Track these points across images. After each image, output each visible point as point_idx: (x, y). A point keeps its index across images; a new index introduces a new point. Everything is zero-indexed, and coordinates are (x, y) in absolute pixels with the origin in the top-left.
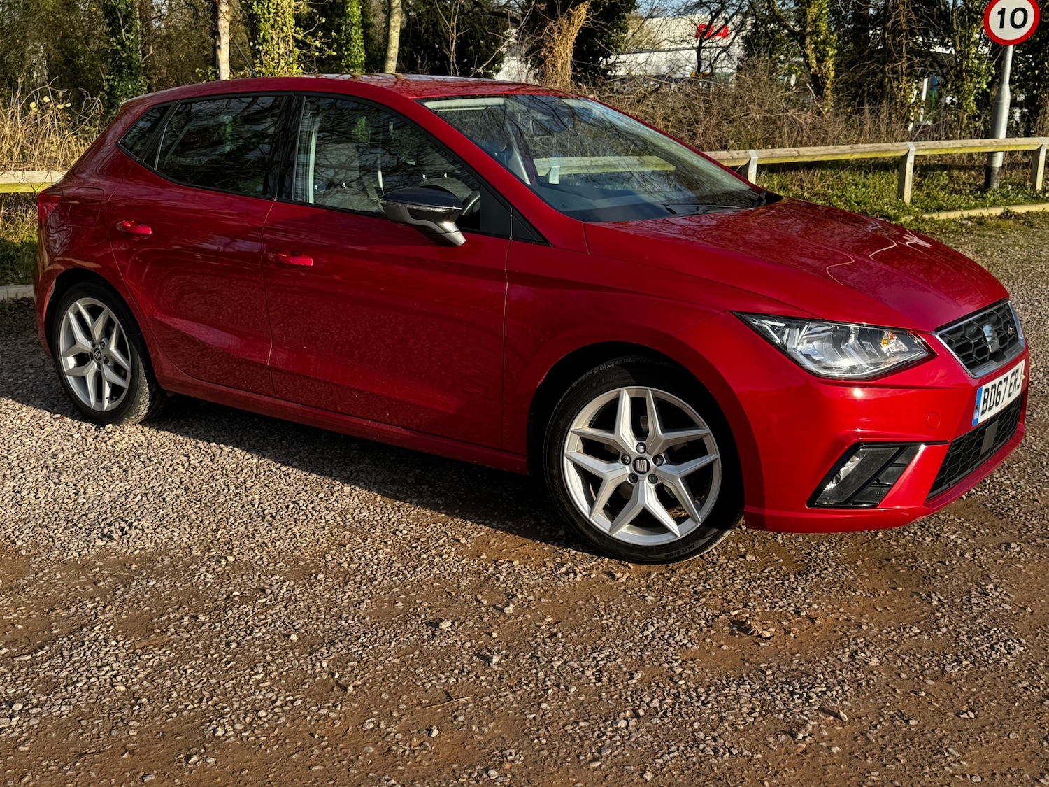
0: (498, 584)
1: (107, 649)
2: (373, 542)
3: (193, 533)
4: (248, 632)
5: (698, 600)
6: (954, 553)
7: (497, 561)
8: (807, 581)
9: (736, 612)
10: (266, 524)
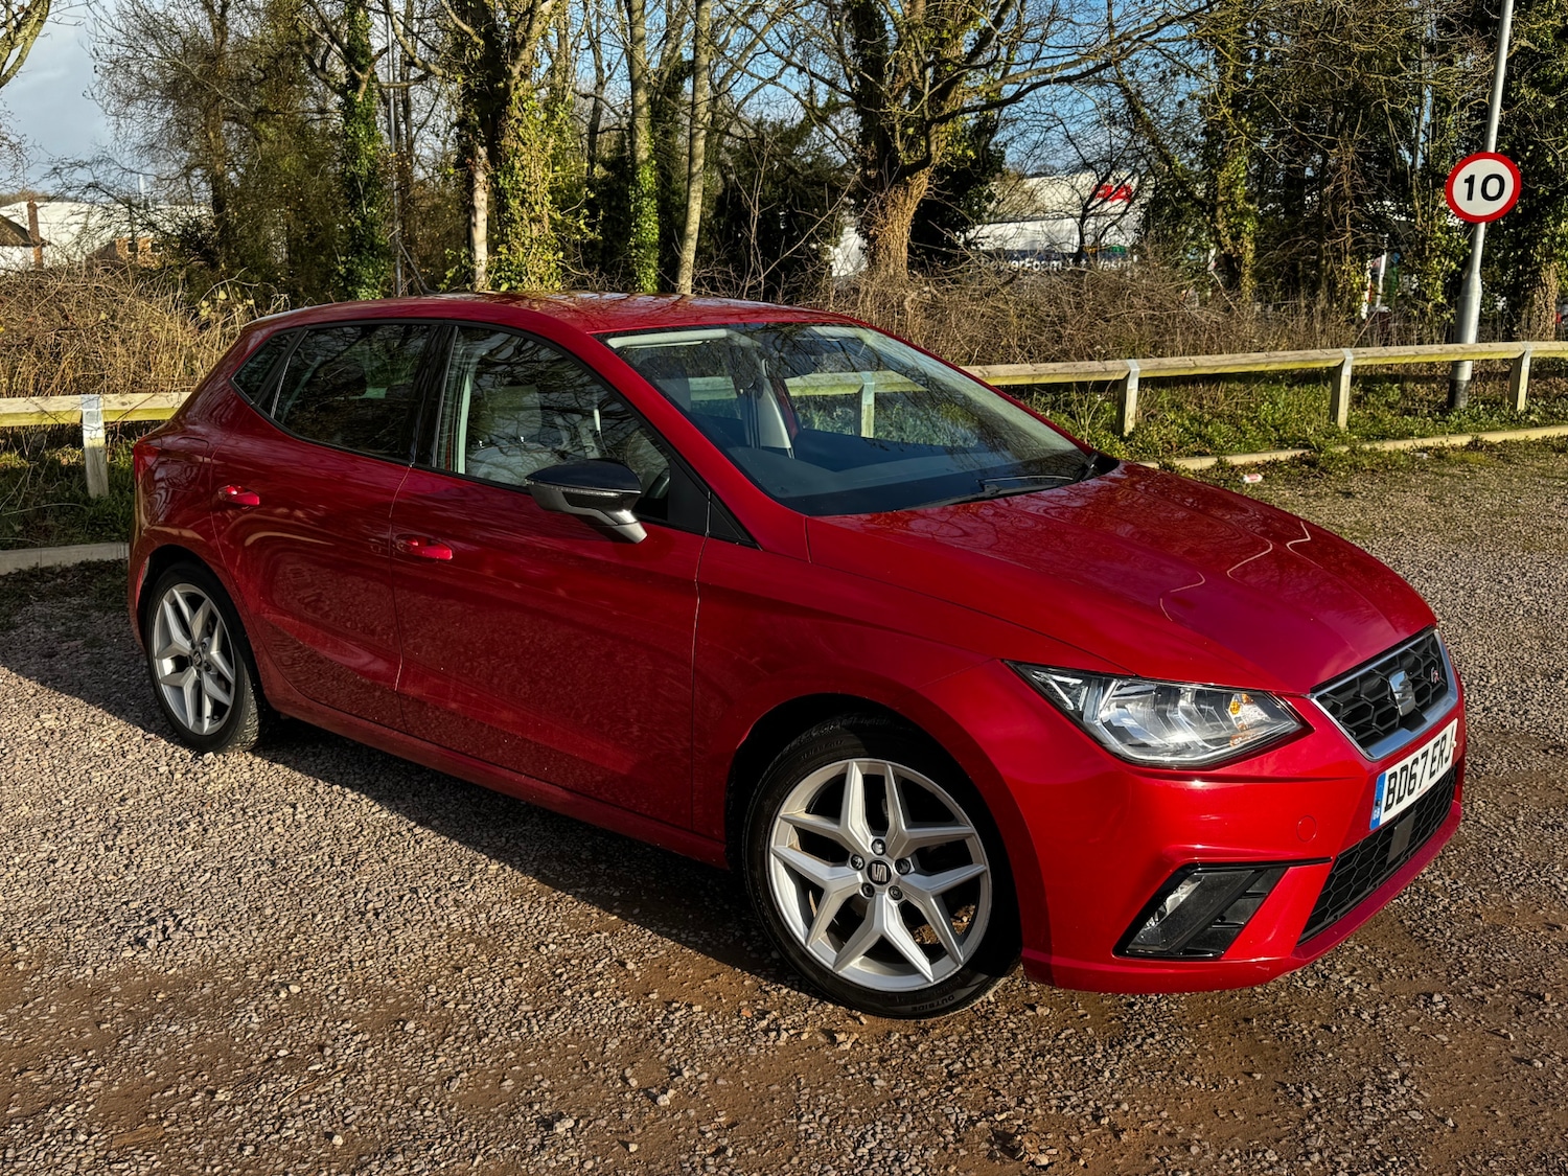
0: (662, 1048)
1: (70, 1149)
2: (503, 964)
3: (258, 940)
4: (277, 1126)
5: (950, 1089)
6: (1347, 1011)
7: (669, 1004)
8: (1120, 1057)
9: (1004, 1116)
10: (363, 927)
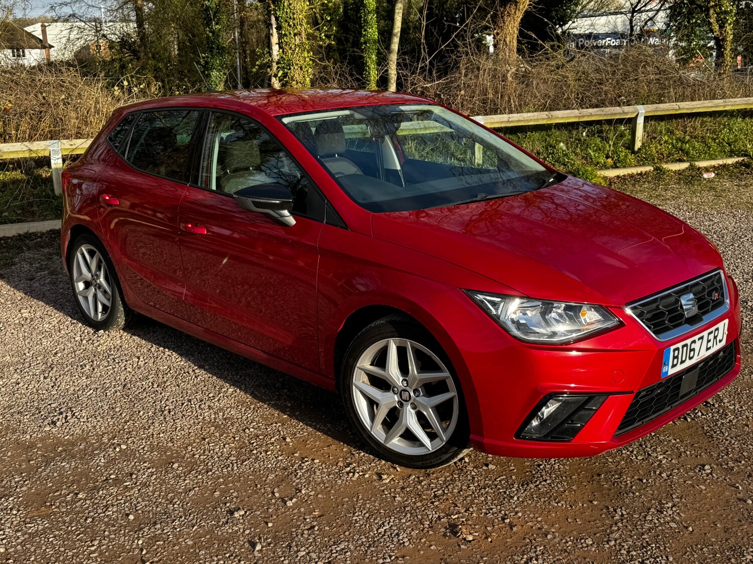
0: (295, 479)
1: (9, 517)
2: (226, 437)
3: (110, 423)
4: (104, 510)
5: (432, 503)
6: (655, 472)
7: (303, 459)
8: (525, 490)
9: (456, 516)
10: (162, 418)
